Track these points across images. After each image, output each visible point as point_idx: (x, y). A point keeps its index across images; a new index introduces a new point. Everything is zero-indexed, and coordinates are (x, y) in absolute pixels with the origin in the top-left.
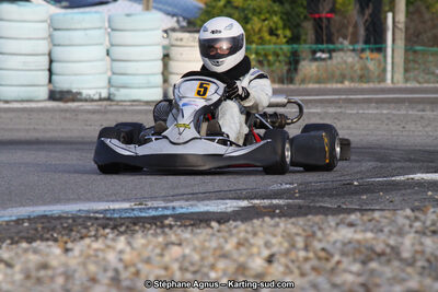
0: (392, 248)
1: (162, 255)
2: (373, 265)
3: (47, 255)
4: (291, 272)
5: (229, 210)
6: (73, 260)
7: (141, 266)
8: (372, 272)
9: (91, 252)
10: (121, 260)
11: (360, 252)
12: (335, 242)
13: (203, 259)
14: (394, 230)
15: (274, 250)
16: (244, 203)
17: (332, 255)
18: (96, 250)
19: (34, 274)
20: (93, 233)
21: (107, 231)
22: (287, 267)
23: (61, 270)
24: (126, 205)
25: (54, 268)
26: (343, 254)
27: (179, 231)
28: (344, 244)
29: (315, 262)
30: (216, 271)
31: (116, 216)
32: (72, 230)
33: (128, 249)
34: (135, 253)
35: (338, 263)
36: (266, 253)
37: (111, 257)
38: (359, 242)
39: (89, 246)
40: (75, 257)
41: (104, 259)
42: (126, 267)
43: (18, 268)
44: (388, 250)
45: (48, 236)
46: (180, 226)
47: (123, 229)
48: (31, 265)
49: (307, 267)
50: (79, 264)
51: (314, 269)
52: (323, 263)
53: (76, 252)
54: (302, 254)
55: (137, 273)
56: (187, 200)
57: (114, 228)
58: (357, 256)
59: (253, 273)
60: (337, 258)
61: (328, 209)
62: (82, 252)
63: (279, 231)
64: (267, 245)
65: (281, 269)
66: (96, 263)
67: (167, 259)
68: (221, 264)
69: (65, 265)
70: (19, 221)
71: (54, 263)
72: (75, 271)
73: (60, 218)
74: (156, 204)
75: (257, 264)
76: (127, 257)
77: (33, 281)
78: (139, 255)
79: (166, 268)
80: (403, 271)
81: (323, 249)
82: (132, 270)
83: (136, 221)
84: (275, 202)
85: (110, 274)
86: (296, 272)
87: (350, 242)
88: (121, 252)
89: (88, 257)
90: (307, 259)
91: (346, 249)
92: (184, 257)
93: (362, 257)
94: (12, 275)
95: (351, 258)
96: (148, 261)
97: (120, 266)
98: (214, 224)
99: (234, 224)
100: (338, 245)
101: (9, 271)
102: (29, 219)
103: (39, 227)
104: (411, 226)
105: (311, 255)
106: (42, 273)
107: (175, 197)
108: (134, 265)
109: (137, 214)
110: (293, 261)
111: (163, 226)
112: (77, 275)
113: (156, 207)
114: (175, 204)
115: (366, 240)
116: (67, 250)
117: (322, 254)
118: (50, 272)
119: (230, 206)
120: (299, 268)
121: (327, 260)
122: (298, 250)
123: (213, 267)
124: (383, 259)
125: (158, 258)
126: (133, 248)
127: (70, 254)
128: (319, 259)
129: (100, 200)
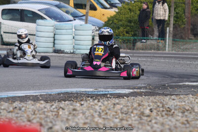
0: (192, 108)
1: (114, 108)
2: (186, 113)
3: (75, 106)
4: (159, 115)
5: (127, 93)
6: (84, 108)
7: (107, 111)
8: (186, 116)
9: (90, 106)
10: (100, 109)
11: (181, 109)
12: (172, 105)
13: (128, 109)
14: (189, 102)
15: (151, 107)
16: (131, 91)
17: (171, 110)
18: (92, 105)
19: (72, 112)
20: (85, 99)
21: (89, 98)
22: (157, 113)
23: (81, 111)
24: (91, 90)
25: (78, 111)
26: (175, 110)
27: (114, 99)
28: (175, 106)
29: (166, 112)
30: (134, 114)
31: (90, 93)
32: (77, 98)
33: (102, 105)
34: (105, 107)
35: (174, 112)
36: (149, 108)
37: (97, 108)
38: (180, 106)
39: (89, 104)
40: (84, 107)
41: (95, 108)
42: (103, 111)
43: (66, 110)
44: (190, 109)
45: (70, 99)
46: (114, 98)
47: (94, 98)
48: (70, 109)
49: (164, 113)
50: (86, 109)
51: (166, 114)
52: (169, 113)
53: (85, 106)
54: (161, 109)
55: (106, 114)
56: (112, 89)
57: (91, 97)
58: (180, 110)
59: (146, 115)
60: (173, 111)
61: (160, 93)
62: (87, 105)
63: (150, 101)
64: (149, 106)
65: (155, 114)
66: (92, 109)
67: (116, 109)
68: (135, 112)
69: (82, 110)
70: (59, 94)
71: (78, 109)
72: (86, 112)
73: (72, 93)
74: (101, 90)
75: (147, 112)
76: (102, 108)
77: (72, 115)
78: (106, 107)
79: (116, 112)
80: (196, 116)
81: (168, 108)
82: (105, 112)
83: (97, 95)
84: (142, 90)
85: (98, 113)
86: (160, 115)
87: (177, 106)
88: (100, 106)
89: (89, 107)
90: (163, 111)
91: (176, 108)
92: (122, 109)
93: (181, 111)
94: (65, 113)
95: (178, 111)
96: (109, 110)
97: (101, 111)
98: (125, 97)
99: (132, 98)
100: (173, 106)
101: (64, 111)
102: (62, 93)
103: (66, 96)
104: (195, 101)
105: (164, 109)
106: (74, 112)
107: (107, 88)
108: (106, 111)
109: (96, 93)
110: (158, 111)
111: (108, 98)
112: (86, 113)
113: (102, 91)
114: (108, 90)
115: (182, 105)
116: (82, 105)
117: (168, 109)
118: (77, 112)
119: (127, 91)
120: (161, 114)
121: (170, 111)
122: (160, 108)
123: (132, 112)
124: (188, 112)
125: (113, 109)
126: (104, 105)
127: (83, 106)
128: (167, 111)
129: (82, 88)
